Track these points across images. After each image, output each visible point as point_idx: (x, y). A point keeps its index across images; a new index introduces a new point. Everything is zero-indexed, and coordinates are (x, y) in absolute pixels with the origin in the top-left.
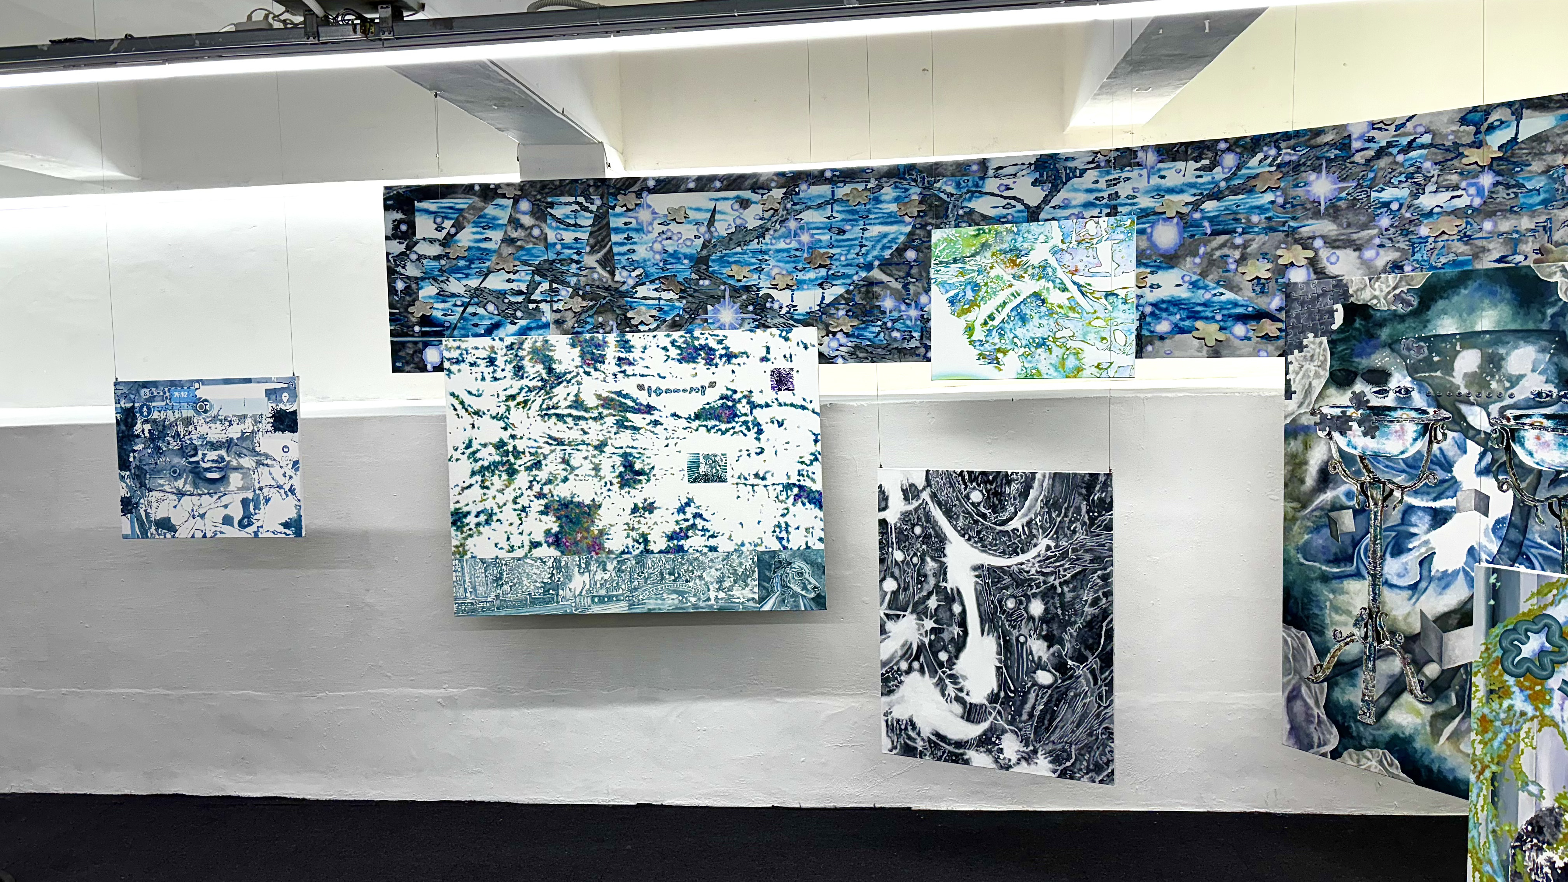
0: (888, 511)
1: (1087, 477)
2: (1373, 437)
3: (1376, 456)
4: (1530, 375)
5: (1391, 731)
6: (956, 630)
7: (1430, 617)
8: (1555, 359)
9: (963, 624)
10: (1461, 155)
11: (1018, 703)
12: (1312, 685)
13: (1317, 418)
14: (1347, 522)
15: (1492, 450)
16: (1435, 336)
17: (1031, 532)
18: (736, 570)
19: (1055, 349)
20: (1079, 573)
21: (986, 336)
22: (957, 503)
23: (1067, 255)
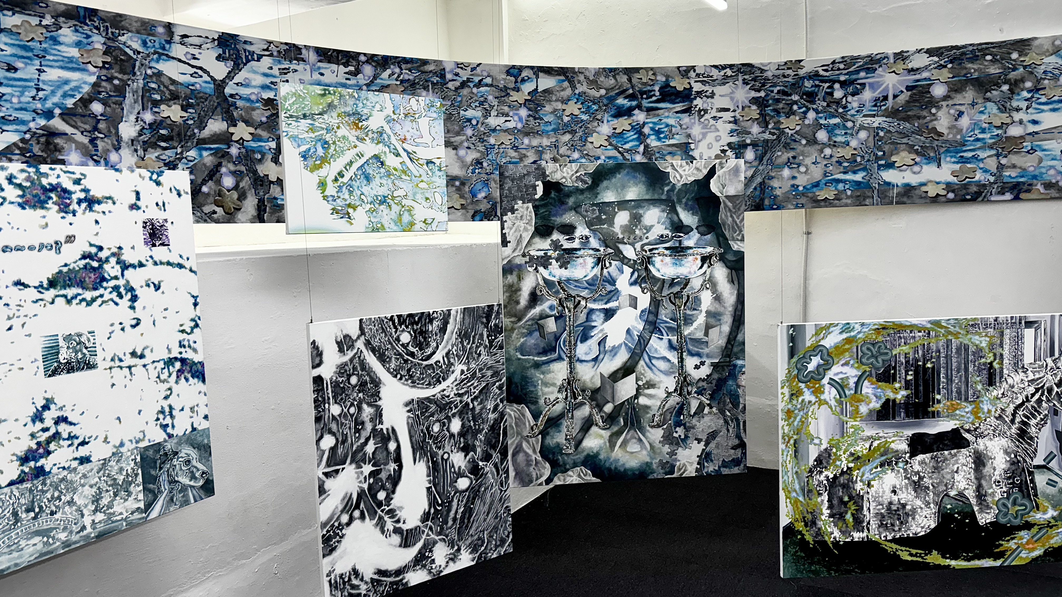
0: (322, 366)
1: (486, 309)
2: (566, 268)
3: (568, 280)
4: (657, 225)
5: (585, 453)
6: (392, 466)
7: (606, 376)
8: (670, 216)
9: (398, 459)
10: (508, 94)
11: (445, 513)
12: (530, 439)
13: (527, 259)
14: (551, 325)
15: (638, 270)
16: (602, 203)
17: (449, 361)
18: (115, 479)
19: (394, 206)
20: (485, 387)
21: (338, 192)
22: (389, 346)
23: (398, 125)
